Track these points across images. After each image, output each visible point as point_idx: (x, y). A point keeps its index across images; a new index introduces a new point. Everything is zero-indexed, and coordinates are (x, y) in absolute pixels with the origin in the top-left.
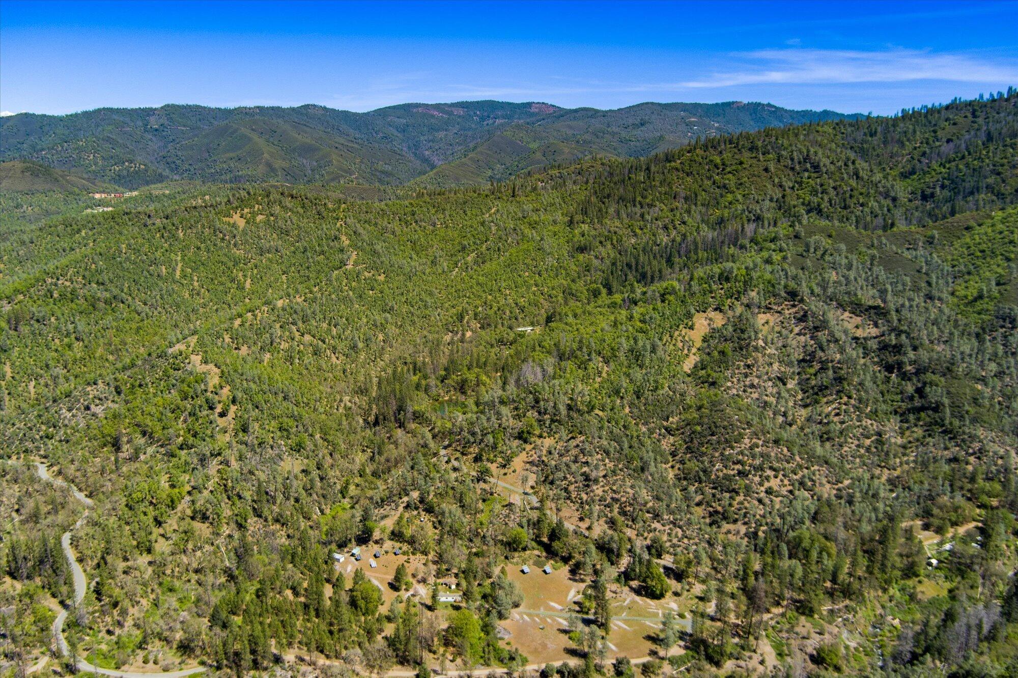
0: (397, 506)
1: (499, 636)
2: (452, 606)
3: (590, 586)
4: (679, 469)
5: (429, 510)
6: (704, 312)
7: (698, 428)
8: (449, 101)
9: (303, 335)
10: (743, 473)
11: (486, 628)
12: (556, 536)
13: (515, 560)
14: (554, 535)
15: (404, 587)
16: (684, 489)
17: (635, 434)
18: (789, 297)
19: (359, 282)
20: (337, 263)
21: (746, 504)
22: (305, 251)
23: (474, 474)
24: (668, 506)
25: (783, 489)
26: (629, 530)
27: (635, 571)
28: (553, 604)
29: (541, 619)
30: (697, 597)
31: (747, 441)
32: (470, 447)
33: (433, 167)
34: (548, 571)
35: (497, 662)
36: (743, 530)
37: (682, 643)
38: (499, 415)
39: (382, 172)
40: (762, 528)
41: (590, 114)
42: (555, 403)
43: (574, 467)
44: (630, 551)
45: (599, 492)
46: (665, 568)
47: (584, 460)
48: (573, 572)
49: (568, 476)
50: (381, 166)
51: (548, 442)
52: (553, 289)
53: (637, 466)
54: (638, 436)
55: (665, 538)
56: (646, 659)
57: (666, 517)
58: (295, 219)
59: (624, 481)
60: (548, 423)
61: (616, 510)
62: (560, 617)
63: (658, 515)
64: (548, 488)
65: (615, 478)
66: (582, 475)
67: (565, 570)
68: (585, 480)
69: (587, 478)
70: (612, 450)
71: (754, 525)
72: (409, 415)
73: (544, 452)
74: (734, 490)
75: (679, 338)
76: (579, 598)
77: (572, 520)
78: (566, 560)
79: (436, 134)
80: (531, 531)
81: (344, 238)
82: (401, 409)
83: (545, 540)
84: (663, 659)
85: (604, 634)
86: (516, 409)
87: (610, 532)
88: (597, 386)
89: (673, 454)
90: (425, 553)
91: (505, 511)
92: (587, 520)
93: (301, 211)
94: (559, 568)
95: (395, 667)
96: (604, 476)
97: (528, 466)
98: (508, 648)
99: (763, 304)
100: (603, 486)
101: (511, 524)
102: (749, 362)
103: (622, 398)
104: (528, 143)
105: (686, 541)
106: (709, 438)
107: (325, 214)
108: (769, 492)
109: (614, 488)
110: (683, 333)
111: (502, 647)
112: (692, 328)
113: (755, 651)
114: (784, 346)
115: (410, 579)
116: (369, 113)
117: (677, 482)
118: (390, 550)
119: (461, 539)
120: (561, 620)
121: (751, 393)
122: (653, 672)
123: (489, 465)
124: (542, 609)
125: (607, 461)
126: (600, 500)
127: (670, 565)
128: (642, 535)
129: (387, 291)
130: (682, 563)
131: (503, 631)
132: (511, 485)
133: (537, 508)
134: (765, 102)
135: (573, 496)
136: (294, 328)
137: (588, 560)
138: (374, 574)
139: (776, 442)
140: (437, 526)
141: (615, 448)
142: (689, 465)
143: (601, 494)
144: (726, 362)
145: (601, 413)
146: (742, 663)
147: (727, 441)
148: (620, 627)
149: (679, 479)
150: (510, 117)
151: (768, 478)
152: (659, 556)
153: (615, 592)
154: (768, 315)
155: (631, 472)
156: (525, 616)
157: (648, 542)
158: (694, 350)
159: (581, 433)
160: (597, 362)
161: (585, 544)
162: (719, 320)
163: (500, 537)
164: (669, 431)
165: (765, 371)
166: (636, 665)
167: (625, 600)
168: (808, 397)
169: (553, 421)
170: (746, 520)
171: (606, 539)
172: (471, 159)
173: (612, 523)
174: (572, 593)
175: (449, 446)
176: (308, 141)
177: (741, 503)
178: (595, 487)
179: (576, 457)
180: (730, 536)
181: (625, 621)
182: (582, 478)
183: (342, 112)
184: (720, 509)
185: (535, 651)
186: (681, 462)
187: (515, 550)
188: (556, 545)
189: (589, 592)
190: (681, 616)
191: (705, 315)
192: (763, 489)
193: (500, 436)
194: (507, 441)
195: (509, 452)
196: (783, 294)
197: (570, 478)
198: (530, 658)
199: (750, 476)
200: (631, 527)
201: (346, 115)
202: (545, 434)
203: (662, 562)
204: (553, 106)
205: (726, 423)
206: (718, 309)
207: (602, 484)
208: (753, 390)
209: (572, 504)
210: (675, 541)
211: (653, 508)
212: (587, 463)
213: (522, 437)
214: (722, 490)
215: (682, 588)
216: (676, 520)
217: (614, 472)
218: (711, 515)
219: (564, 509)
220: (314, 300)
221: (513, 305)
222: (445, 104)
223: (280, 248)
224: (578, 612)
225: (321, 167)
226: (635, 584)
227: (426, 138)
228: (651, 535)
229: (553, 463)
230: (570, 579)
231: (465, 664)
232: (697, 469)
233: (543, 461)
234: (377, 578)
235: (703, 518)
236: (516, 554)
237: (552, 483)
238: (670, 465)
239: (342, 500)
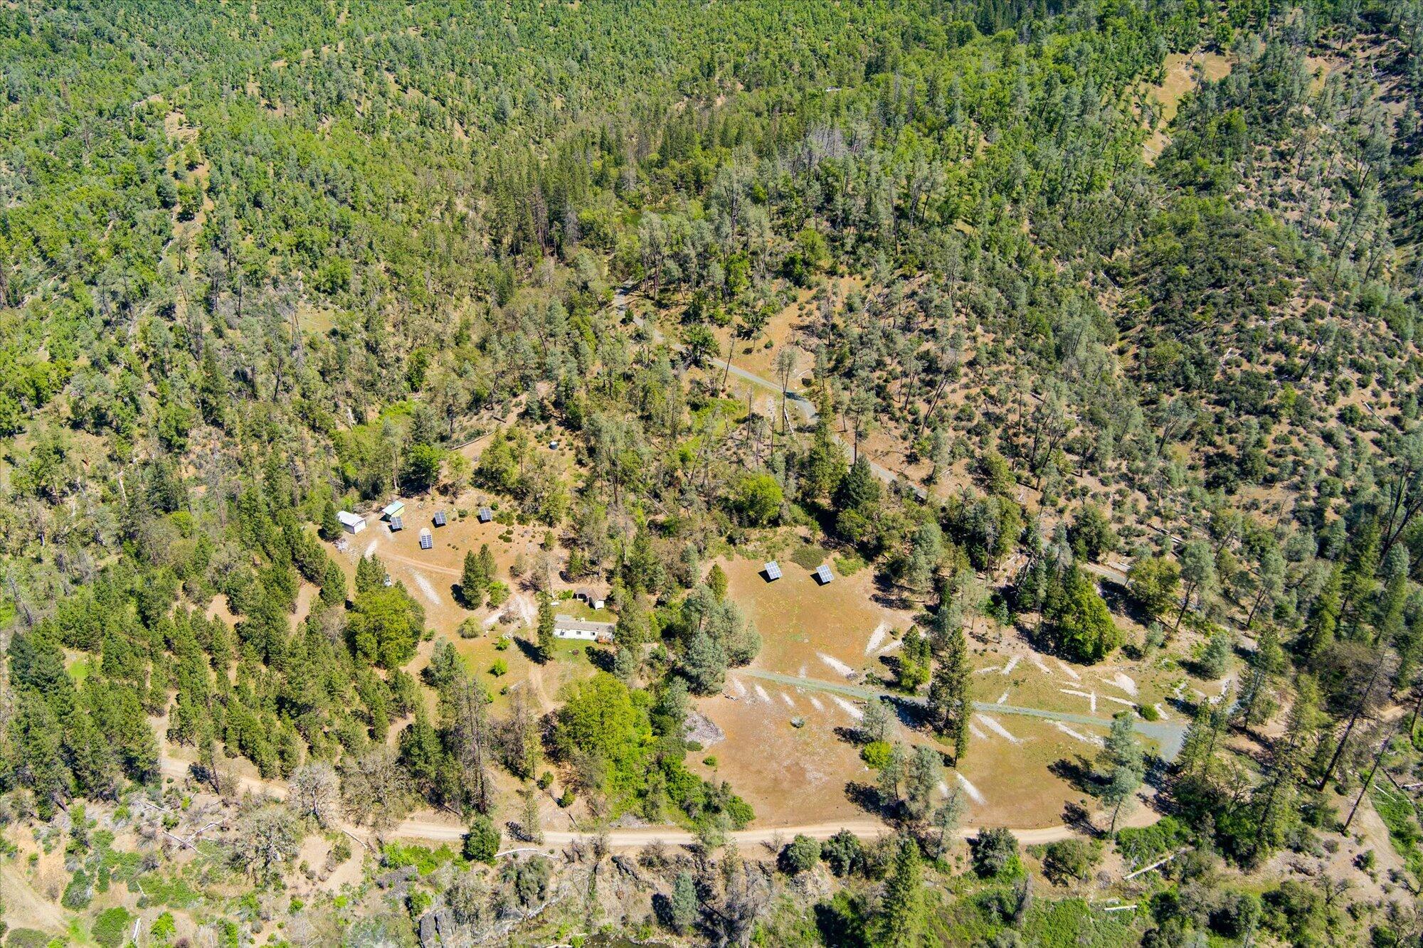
0: (506, 412)
1: (690, 738)
2: (590, 652)
3: (922, 621)
4: (1136, 356)
5: (572, 424)
6: (1186, 52)
7: (1184, 270)
9: (405, 89)
10: (1290, 373)
11: (661, 716)
12: (849, 497)
13: (750, 547)
14: (846, 493)
15: (487, 598)
16: (1149, 402)
17: (1043, 276)
18: (1368, 25)
19: (532, 11)
21: (1295, 443)
23: (678, 347)
24: (1117, 439)
25: (1378, 413)
26: (1023, 489)
27: (1034, 591)
28: (830, 661)
29: (797, 699)
30: (1183, 664)
31: (1297, 302)
32: (676, 291)
34: (824, 578)
35: (676, 810)
36: (1289, 501)
37: (1150, 792)
38: (742, 225)
40: (1334, 501)
42: (869, 204)
43: (901, 341)
44: (1023, 540)
45: (958, 399)
46: (1107, 586)
47: (926, 326)
48: (884, 581)
49: (888, 360)
51: (848, 286)
52: (883, 28)
53: (1046, 345)
54: (1048, 283)
55: (1107, 512)
56: (1060, 833)
57: (1110, 463)
59: (1015, 375)
60: (849, 242)
61: (994, 440)
62: (844, 696)
63: (1092, 459)
64: (839, 385)
65: (995, 368)
66: (920, 357)
67: (865, 575)
68: (926, 370)
69: (931, 367)
70: (991, 305)
71: (1313, 493)
72: (571, 230)
73: (839, 307)
74: (1266, 410)
75: (1134, 99)
76: (894, 648)
77: (889, 460)
78: (869, 552)
80: (792, 482)
82: (556, 217)
83: (825, 502)
84: (1100, 835)
85: (951, 751)
86: (783, 212)
87: (979, 494)
88: (963, 173)
89: (1124, 325)
90: (549, 520)
91: (740, 433)
92: (925, 461)
94: (852, 571)
95: (418, 812)
96: (971, 364)
97: (800, 336)
98: (705, 775)
99: (1313, 38)
100: (967, 386)
101: (750, 461)
102: (1283, 147)
103: (1016, 201)
105: (1156, 522)
106: (1209, 292)
108: (1346, 417)
109: (993, 391)
110: (1142, 89)
111: (693, 771)
112: (1158, 82)
113: (1342, 829)
114: (1351, 122)
115: (504, 580)
117: (1131, 385)
118: (471, 509)
119: (634, 490)
120: (846, 705)
121: (1286, 209)
122: (1073, 872)
123: (713, 330)
124: (802, 671)
125: (979, 329)
126: (958, 418)
127: (1119, 579)
128: (1054, 504)
129: (580, 26)
130: (1152, 581)
131: (700, 724)
132: (760, 374)
133: (811, 430)
135: (897, 405)
136: (390, 77)
137: (922, 560)
138: (424, 565)
139: (1365, 307)
140: (585, 459)
141: (999, 303)
142: (1160, 348)
143: (961, 402)
144: (1236, 145)
145: (968, 229)
146: (1309, 862)
147: (1250, 300)
148: (991, 734)
149: (1137, 379)
151: (1344, 388)
152: (1093, 556)
153: (982, 639)
154: (1320, 59)
155: (1033, 356)
156: (760, 691)
157: (1068, 520)
158: (1162, 125)
159: (922, 267)
160: (963, 129)
161: (919, 520)
162: (1216, 69)
163: (721, 492)
164: (1114, 275)
165: (1316, 165)
166: (1030, 849)
167: (1007, 659)
168: (1405, 225)
169: (861, 240)
170: (1296, 479)
171: (970, 510)
173: (984, 472)
174: (879, 634)
175: (635, 287)
177: (1283, 440)
178: (948, 389)
179: (909, 318)
180: (1255, 514)
181: (1005, 718)
182: (920, 365)
184: (1231, 450)
185: (774, 791)
186: (1140, 341)
187: (753, 523)
188: (849, 517)
189: (923, 633)
190: (1145, 713)
191: (1186, 58)
192: (1333, 410)
193: (743, 268)
194: (757, 280)
195: (761, 303)
196: (1357, 19)
197: (891, 364)
198: (759, 808)
199: (1305, 380)
200: (1027, 484)
202: (842, 269)
203: (1098, 570)
205: (1247, 261)
206: (1214, 47)
207: (964, 380)
208: (1291, 204)
209: (892, 424)
210: (1130, 520)
211: (1081, 440)
212: (933, 332)
213: (791, 272)
214: (1239, 409)
215: (1149, 641)
216: (1136, 472)
217: (993, 354)
218: (1209, 462)
219: (872, 435)
221: (808, 53)
224: (889, 685)
226: (1032, 620)
228: (1075, 503)
229: (856, 331)
230: (877, 599)
231: (593, 813)
232: (1181, 357)
233: (834, 327)
234: (429, 575)
235: (1192, 468)
236: (755, 533)
237: (850, 374)
238: (1115, 346)
239: (410, 396)
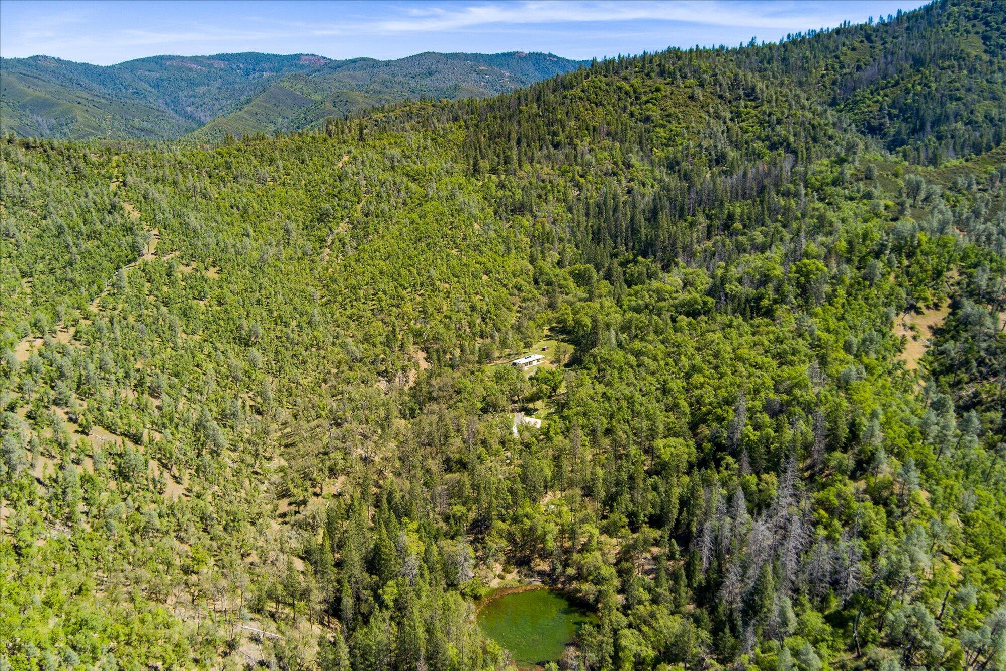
8: (207, 54)
9: (84, 430)
19: (172, 284)
20: (126, 252)
22: (60, 231)
33: (201, 124)
39: (142, 130)
41: (371, 64)
50: (137, 123)
58: (35, 181)
79: (197, 89)
81: (128, 207)
93: (46, 168)
104: (309, 94)
107: (86, 171)
116: (113, 66)
129: (230, 298)
134: (547, 53)
136: (60, 413)
150: (278, 70)
162: (923, 328)
172: (248, 112)
176: (42, 94)
183: (81, 64)
201: (86, 69)
204: (324, 58)
220: (97, 334)
222: (203, 57)
223: (12, 229)
225: (61, 125)
227: (185, 93)
